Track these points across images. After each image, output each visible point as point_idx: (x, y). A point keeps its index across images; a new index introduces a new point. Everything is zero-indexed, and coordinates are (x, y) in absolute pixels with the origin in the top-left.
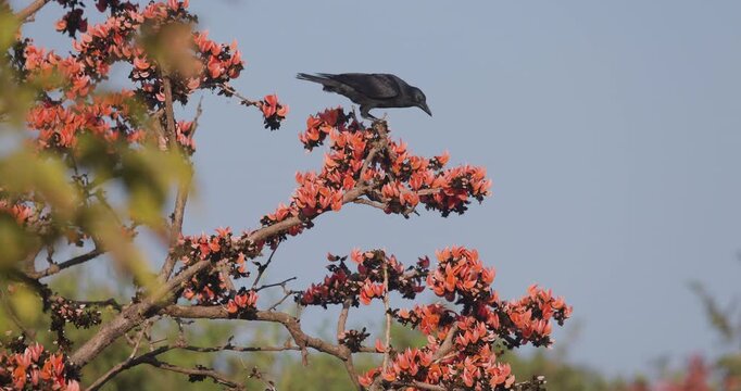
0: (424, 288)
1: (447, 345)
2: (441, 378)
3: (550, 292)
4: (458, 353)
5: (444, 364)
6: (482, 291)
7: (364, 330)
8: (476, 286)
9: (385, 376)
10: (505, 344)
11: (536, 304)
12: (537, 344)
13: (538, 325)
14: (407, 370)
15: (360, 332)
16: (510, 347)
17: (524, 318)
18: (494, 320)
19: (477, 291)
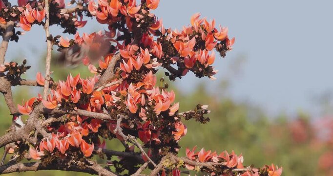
0: (85, 23)
1: (109, 74)
2: (103, 106)
3: (213, 22)
4: (121, 80)
5: (106, 92)
6: (146, 17)
7: (25, 62)
8: (139, 12)
9: (46, 104)
10: (167, 74)
11: (200, 34)
12: (199, 75)
13: (201, 55)
14: (68, 97)
15: (20, 64)
16: (172, 78)
17: (187, 47)
18: (158, 49)
19: (141, 17)
